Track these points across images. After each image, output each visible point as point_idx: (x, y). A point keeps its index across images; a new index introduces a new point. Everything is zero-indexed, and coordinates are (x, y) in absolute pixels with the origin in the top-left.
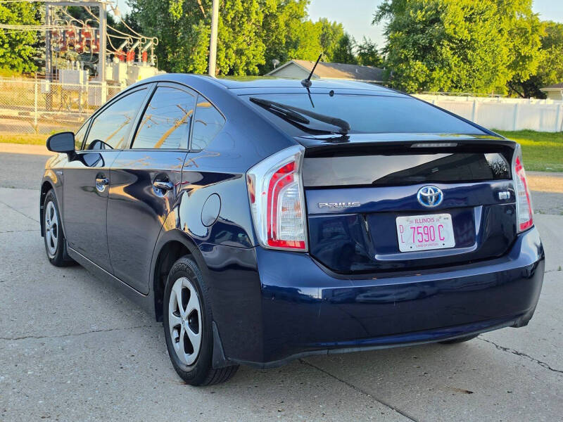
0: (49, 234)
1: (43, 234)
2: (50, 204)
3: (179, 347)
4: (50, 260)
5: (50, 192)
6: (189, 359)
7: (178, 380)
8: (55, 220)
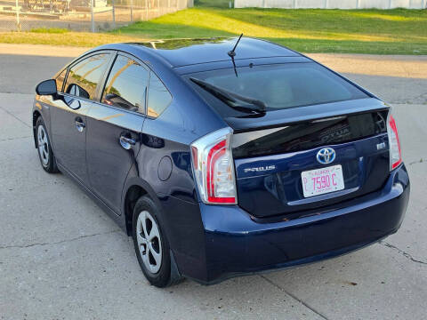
0: (42, 148)
1: (37, 146)
2: (41, 128)
3: (145, 258)
4: (44, 168)
5: (39, 119)
6: (154, 269)
7: (146, 281)
8: (45, 140)
